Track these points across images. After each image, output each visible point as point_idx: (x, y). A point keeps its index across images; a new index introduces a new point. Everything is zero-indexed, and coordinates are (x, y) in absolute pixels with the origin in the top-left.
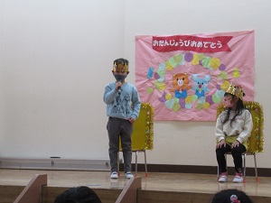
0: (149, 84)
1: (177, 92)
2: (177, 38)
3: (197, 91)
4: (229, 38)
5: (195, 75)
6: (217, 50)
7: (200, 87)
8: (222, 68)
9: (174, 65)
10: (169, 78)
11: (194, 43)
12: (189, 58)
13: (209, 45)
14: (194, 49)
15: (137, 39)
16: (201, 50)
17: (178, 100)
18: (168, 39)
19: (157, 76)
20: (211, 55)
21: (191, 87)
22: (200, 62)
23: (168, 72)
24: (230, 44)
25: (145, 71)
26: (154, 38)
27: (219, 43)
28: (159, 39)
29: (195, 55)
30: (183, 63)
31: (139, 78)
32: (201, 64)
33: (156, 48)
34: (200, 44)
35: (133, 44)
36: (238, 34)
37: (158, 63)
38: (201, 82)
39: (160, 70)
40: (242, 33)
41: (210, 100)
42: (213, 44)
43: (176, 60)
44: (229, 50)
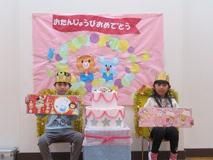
0: (50, 66)
1: (82, 75)
2: (82, 18)
3: (105, 74)
4: (138, 20)
5: (102, 58)
6: (126, 32)
7: (108, 70)
8: (131, 50)
9: (79, 46)
10: (73, 60)
11: (100, 24)
12: (94, 39)
13: (116, 26)
14: (100, 30)
15: (34, 17)
16: (108, 31)
17: (83, 84)
18: (72, 18)
19: (59, 58)
20: (119, 36)
21: (97, 70)
22: (107, 43)
23: (71, 53)
24: (139, 26)
25: (45, 52)
26: (55, 17)
27: (127, 25)
28: (60, 18)
29: (102, 36)
30: (88, 44)
31: (38, 59)
32: (108, 46)
33: (56, 27)
34: (107, 25)
35: (30, 22)
36: (147, 16)
37: (60, 44)
38: (109, 65)
39: (63, 51)
40: (151, 16)
41: (119, 84)
42: (121, 25)
43: (81, 41)
44: (138, 33)
